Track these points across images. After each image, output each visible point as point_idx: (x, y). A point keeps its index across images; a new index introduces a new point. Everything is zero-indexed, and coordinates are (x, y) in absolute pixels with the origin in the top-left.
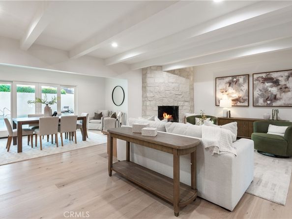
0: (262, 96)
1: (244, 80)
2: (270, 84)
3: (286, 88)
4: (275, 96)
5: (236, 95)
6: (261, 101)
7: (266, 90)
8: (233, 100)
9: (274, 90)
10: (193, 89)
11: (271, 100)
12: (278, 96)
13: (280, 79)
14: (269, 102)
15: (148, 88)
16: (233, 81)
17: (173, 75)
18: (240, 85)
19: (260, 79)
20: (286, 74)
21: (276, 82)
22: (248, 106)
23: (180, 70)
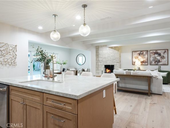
0: (154, 60)
1: (146, 53)
2: (157, 55)
3: (164, 57)
5: (142, 60)
6: (153, 63)
7: (156, 58)
8: (141, 62)
9: (159, 58)
10: (120, 56)
11: (157, 62)
12: (160, 60)
13: (161, 53)
14: (157, 63)
15: (100, 56)
16: (141, 53)
17: (111, 49)
18: (144, 55)
19: (153, 53)
20: (164, 51)
21: (160, 55)
22: (148, 65)
23: (115, 47)
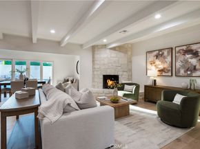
0: (183, 67)
1: (168, 52)
2: (190, 56)
4: (195, 66)
6: (182, 72)
7: (187, 61)
8: (159, 71)
9: (194, 61)
11: (191, 71)
12: (197, 67)
14: (189, 72)
19: (181, 51)
21: (196, 54)
22: (172, 75)
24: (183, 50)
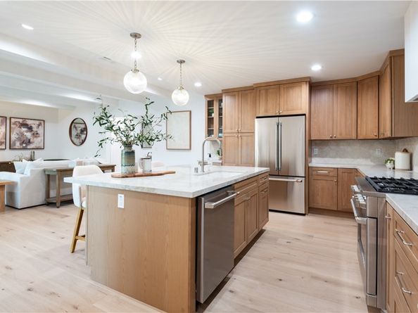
0: (19, 139)
1: (2, 122)
2: (26, 129)
3: (37, 134)
6: (18, 144)
7: (22, 134)
9: (29, 135)
11: (26, 143)
12: (31, 140)
13: (33, 126)
14: (24, 145)
19: (17, 123)
20: (37, 122)
21: (30, 129)
22: (5, 149)
24: (19, 122)
